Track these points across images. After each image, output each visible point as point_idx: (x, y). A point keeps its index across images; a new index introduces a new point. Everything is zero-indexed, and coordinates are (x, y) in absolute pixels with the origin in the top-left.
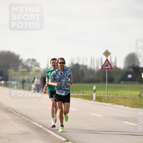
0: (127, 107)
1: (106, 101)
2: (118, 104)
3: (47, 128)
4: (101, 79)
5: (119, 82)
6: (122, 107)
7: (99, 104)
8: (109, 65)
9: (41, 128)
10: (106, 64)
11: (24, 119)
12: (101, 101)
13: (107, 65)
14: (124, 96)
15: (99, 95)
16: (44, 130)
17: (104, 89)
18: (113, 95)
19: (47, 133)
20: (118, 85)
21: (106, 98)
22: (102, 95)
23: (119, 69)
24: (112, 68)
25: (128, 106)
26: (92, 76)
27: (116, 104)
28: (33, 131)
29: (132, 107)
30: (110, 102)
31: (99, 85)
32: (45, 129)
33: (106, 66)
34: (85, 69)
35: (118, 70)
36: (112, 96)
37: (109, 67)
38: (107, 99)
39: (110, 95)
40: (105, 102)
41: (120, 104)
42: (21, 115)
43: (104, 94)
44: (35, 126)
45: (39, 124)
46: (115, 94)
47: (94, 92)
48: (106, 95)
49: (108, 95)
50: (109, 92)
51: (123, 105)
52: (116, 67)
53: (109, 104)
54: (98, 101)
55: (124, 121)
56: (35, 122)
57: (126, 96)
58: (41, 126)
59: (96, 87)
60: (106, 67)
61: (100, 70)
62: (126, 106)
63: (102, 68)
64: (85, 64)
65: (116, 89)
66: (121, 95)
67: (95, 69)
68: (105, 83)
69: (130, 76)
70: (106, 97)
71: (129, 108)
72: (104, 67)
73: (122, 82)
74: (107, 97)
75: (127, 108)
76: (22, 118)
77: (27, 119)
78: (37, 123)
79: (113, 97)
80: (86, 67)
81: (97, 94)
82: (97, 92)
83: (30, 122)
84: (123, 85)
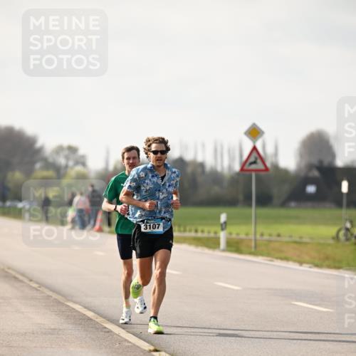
0: (304, 265)
1: (253, 250)
2: (282, 259)
3: (104, 318)
4: (241, 197)
5: (284, 204)
6: (291, 265)
7: (235, 258)
8: (259, 161)
9: (90, 319)
10: (252, 159)
11: (49, 297)
12: (238, 251)
13: (255, 162)
14: (298, 240)
15: (234, 236)
16: (97, 323)
17: (246, 220)
18: (270, 235)
19: (105, 330)
20: (283, 212)
21: (253, 244)
22: (242, 236)
23: (286, 172)
24: (267, 169)
25: (308, 263)
26: (216, 190)
27: (277, 258)
28: (71, 326)
29: (317, 266)
30: (262, 255)
31: (234, 210)
32: (99, 320)
33: (251, 163)
34: (199, 170)
35: (282, 174)
36: (266, 237)
37: (260, 166)
38: (256, 247)
39: (262, 235)
40: (251, 254)
41: (286, 259)
42: (41, 285)
43: (247, 234)
44: (75, 314)
45: (85, 308)
46: (275, 233)
47: (223, 229)
48: (252, 237)
49: (258, 237)
50: (261, 229)
51: (295, 261)
52: (276, 167)
53: (259, 259)
54: (231, 251)
55: (297, 300)
56: (75, 302)
57: (301, 238)
58: (90, 314)
59: (228, 217)
60: (253, 167)
61: (238, 174)
62: (301, 263)
63: (242, 169)
64: (200, 159)
65: (277, 220)
66: (291, 236)
67: (226, 172)
68: (250, 205)
69: (311, 189)
70: (251, 240)
71: (310, 267)
72: (246, 167)
73: (293, 204)
74: (256, 240)
75: (305, 268)
76: (43, 293)
77: (54, 296)
78: (80, 307)
79: (270, 241)
80: (202, 165)
81: (230, 234)
82: (230, 228)
83: (63, 304)
84: (293, 210)
